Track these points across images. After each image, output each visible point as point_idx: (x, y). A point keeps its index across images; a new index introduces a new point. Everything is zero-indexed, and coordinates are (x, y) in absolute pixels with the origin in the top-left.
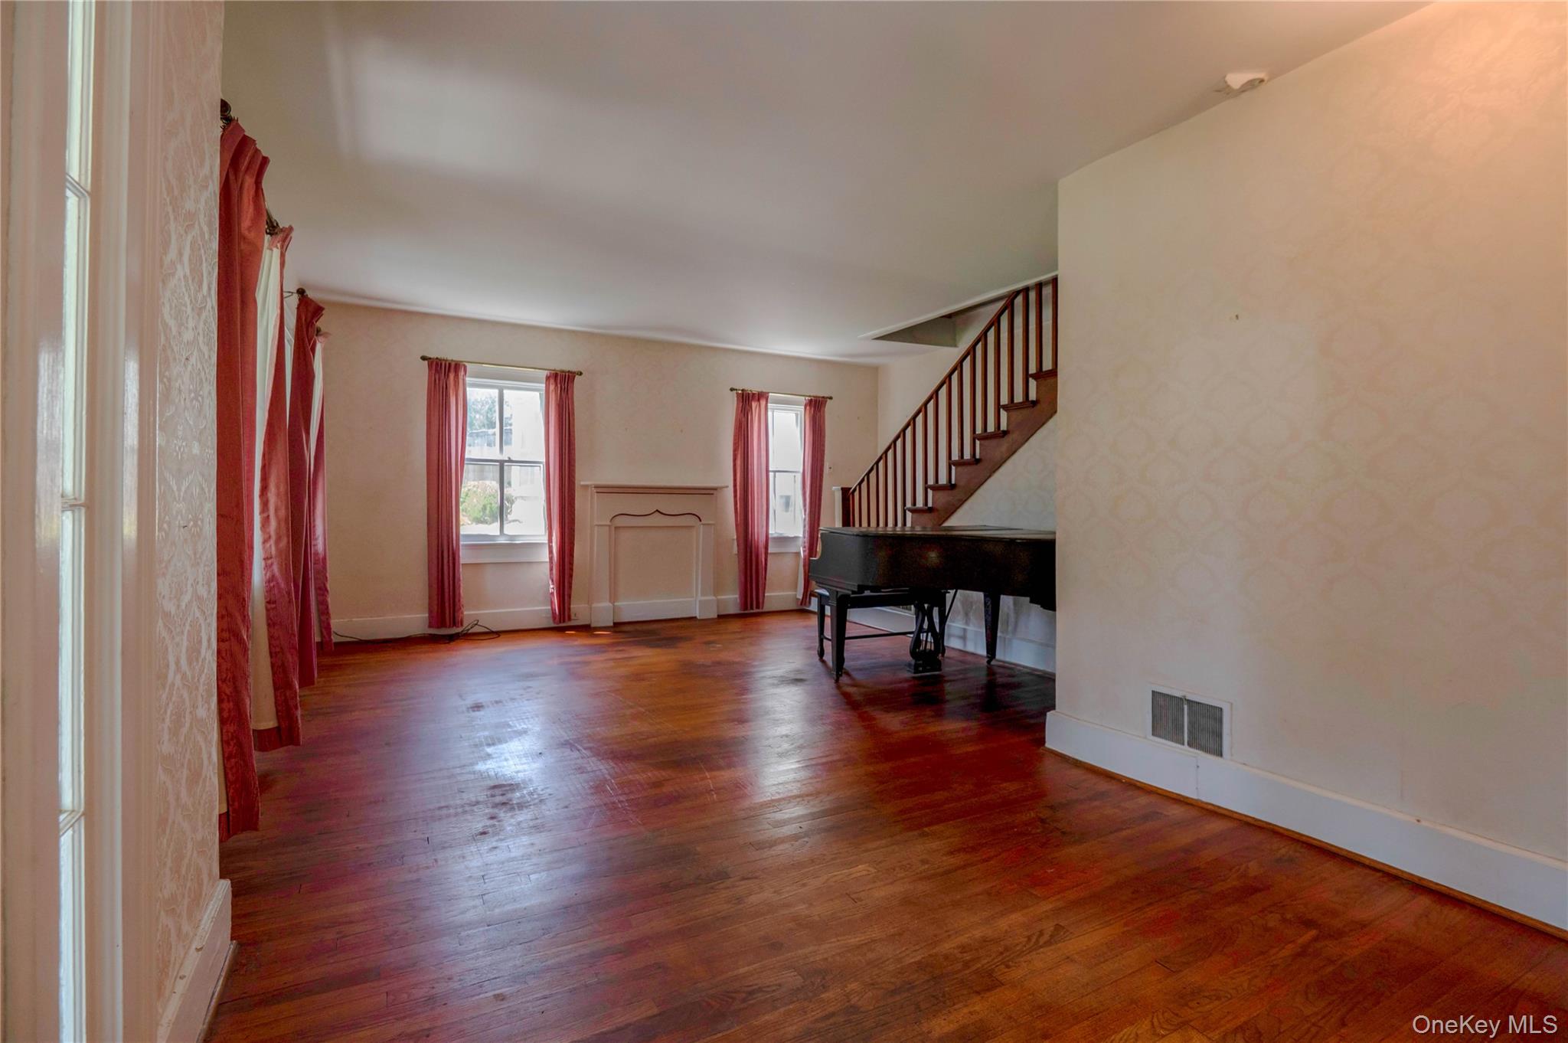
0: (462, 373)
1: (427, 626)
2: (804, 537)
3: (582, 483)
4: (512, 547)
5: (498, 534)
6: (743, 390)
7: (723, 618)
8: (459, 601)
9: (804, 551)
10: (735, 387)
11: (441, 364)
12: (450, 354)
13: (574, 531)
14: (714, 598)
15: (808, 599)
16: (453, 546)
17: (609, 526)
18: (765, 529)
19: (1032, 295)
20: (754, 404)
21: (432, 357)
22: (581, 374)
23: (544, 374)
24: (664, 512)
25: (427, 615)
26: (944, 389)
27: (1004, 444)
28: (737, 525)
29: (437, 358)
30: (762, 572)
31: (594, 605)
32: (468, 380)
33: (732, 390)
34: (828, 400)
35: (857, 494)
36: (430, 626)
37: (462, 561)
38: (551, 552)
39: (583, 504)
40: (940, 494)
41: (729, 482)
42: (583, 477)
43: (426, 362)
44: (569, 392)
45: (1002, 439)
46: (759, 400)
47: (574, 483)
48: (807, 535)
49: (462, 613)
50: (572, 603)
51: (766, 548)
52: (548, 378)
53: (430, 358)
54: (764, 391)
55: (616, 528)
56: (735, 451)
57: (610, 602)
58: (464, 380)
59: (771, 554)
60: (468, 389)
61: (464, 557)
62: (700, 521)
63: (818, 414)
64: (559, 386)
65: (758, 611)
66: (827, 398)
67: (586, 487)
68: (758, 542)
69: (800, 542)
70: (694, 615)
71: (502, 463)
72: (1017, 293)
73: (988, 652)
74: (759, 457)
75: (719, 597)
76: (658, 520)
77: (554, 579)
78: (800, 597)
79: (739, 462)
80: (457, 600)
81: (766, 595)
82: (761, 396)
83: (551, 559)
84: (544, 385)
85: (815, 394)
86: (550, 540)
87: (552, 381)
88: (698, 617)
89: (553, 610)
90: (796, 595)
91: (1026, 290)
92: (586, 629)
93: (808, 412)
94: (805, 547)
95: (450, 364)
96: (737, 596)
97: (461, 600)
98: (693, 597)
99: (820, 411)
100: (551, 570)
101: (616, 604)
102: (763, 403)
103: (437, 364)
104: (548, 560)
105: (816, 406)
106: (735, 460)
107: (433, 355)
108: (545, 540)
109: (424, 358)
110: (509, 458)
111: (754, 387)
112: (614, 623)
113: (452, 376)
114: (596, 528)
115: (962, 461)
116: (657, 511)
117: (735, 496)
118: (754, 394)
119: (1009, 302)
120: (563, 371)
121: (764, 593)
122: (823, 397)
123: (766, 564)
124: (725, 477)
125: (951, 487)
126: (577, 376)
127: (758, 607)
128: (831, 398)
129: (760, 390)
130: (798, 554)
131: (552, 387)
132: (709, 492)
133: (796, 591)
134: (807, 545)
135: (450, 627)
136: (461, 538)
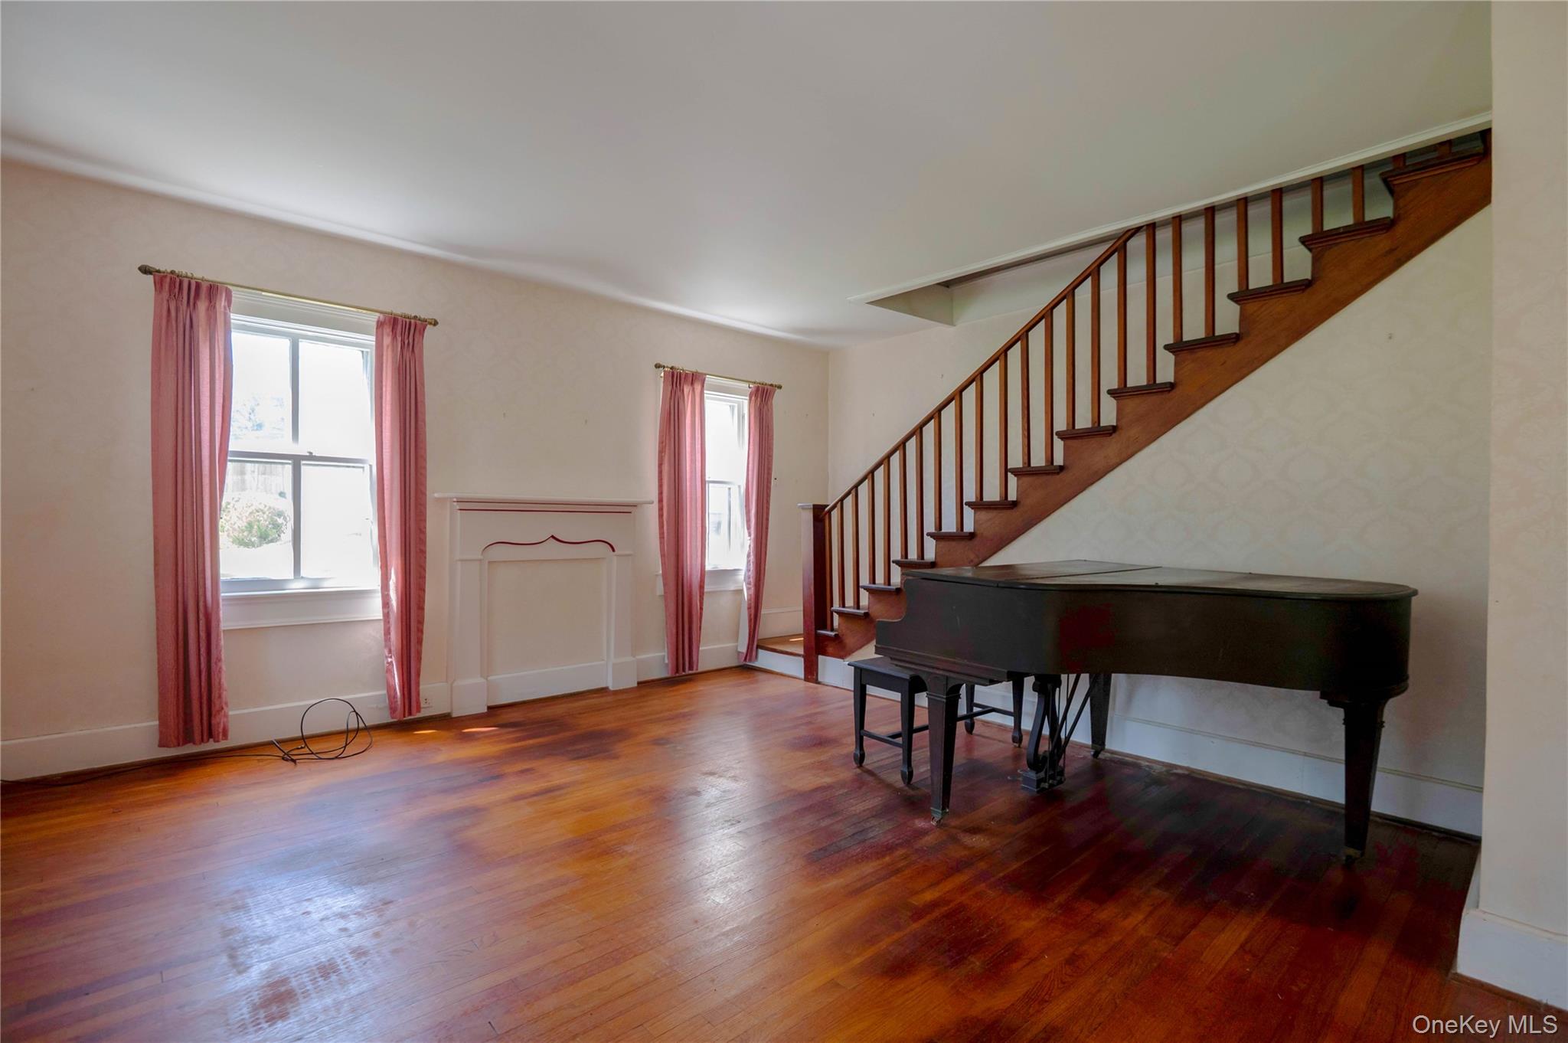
0: (222, 303)
1: (157, 742)
2: (749, 570)
3: (436, 495)
4: (317, 599)
5: (291, 576)
6: (672, 368)
7: (646, 686)
8: (220, 696)
9: (748, 589)
10: (662, 363)
11: (181, 283)
12: (198, 267)
13: (425, 570)
14: (632, 659)
15: (754, 653)
16: (205, 601)
17: (480, 560)
18: (699, 559)
19: (1164, 236)
20: (687, 389)
21: (162, 269)
22: (435, 323)
23: (372, 319)
24: (560, 539)
25: (157, 723)
26: (994, 372)
27: (1113, 445)
28: (663, 556)
29: (172, 272)
30: (695, 619)
31: (455, 684)
32: (235, 318)
33: (658, 366)
34: (778, 390)
35: (835, 514)
36: (161, 745)
37: (224, 625)
38: (386, 604)
39: (439, 526)
40: (984, 515)
41: (654, 496)
42: (439, 487)
43: (150, 278)
44: (416, 351)
45: (1109, 439)
46: (692, 384)
47: (424, 494)
48: (752, 567)
49: (226, 716)
50: (421, 683)
51: (702, 587)
52: (380, 325)
53: (159, 271)
54: (700, 371)
55: (489, 562)
56: (661, 452)
57: (481, 676)
58: (225, 314)
59: (707, 592)
60: (235, 336)
61: (227, 620)
62: (614, 550)
63: (765, 407)
64: (399, 339)
65: (690, 672)
66: (776, 386)
67: (441, 501)
68: (691, 575)
69: (741, 576)
70: (604, 686)
71: (296, 461)
72: (1135, 231)
73: (1093, 741)
74: (693, 461)
75: (638, 657)
76: (553, 550)
77: (393, 649)
78: (743, 649)
79: (666, 468)
80: (215, 694)
81: (700, 649)
82: (695, 378)
83: (386, 615)
84: (373, 338)
85: (761, 381)
86: (385, 586)
87: (387, 330)
88: (611, 688)
89: (392, 697)
90: (737, 647)
91: (1152, 228)
92: (444, 722)
93: (753, 404)
94: (749, 583)
95: (198, 285)
96: (665, 653)
97: (224, 694)
98: (603, 660)
99: (767, 404)
100: (387, 632)
101: (489, 678)
102: (698, 387)
103: (172, 282)
104: (380, 616)
105: (762, 395)
106: (660, 465)
107: (164, 265)
108: (375, 584)
109: (145, 270)
110: (311, 453)
111: (686, 365)
112: (489, 708)
113: (202, 306)
114: (459, 563)
115: (1029, 469)
116: (553, 537)
117: (661, 516)
118: (686, 374)
119: (1118, 245)
120: (406, 317)
121: (698, 647)
122: (771, 385)
123: (701, 609)
124: (647, 487)
125: (1005, 505)
126: (428, 326)
127: (691, 668)
128: (780, 387)
129: (694, 370)
130: (740, 592)
131: (387, 340)
132: (625, 509)
133: (737, 641)
134: (752, 580)
135: (202, 741)
136: (221, 587)
